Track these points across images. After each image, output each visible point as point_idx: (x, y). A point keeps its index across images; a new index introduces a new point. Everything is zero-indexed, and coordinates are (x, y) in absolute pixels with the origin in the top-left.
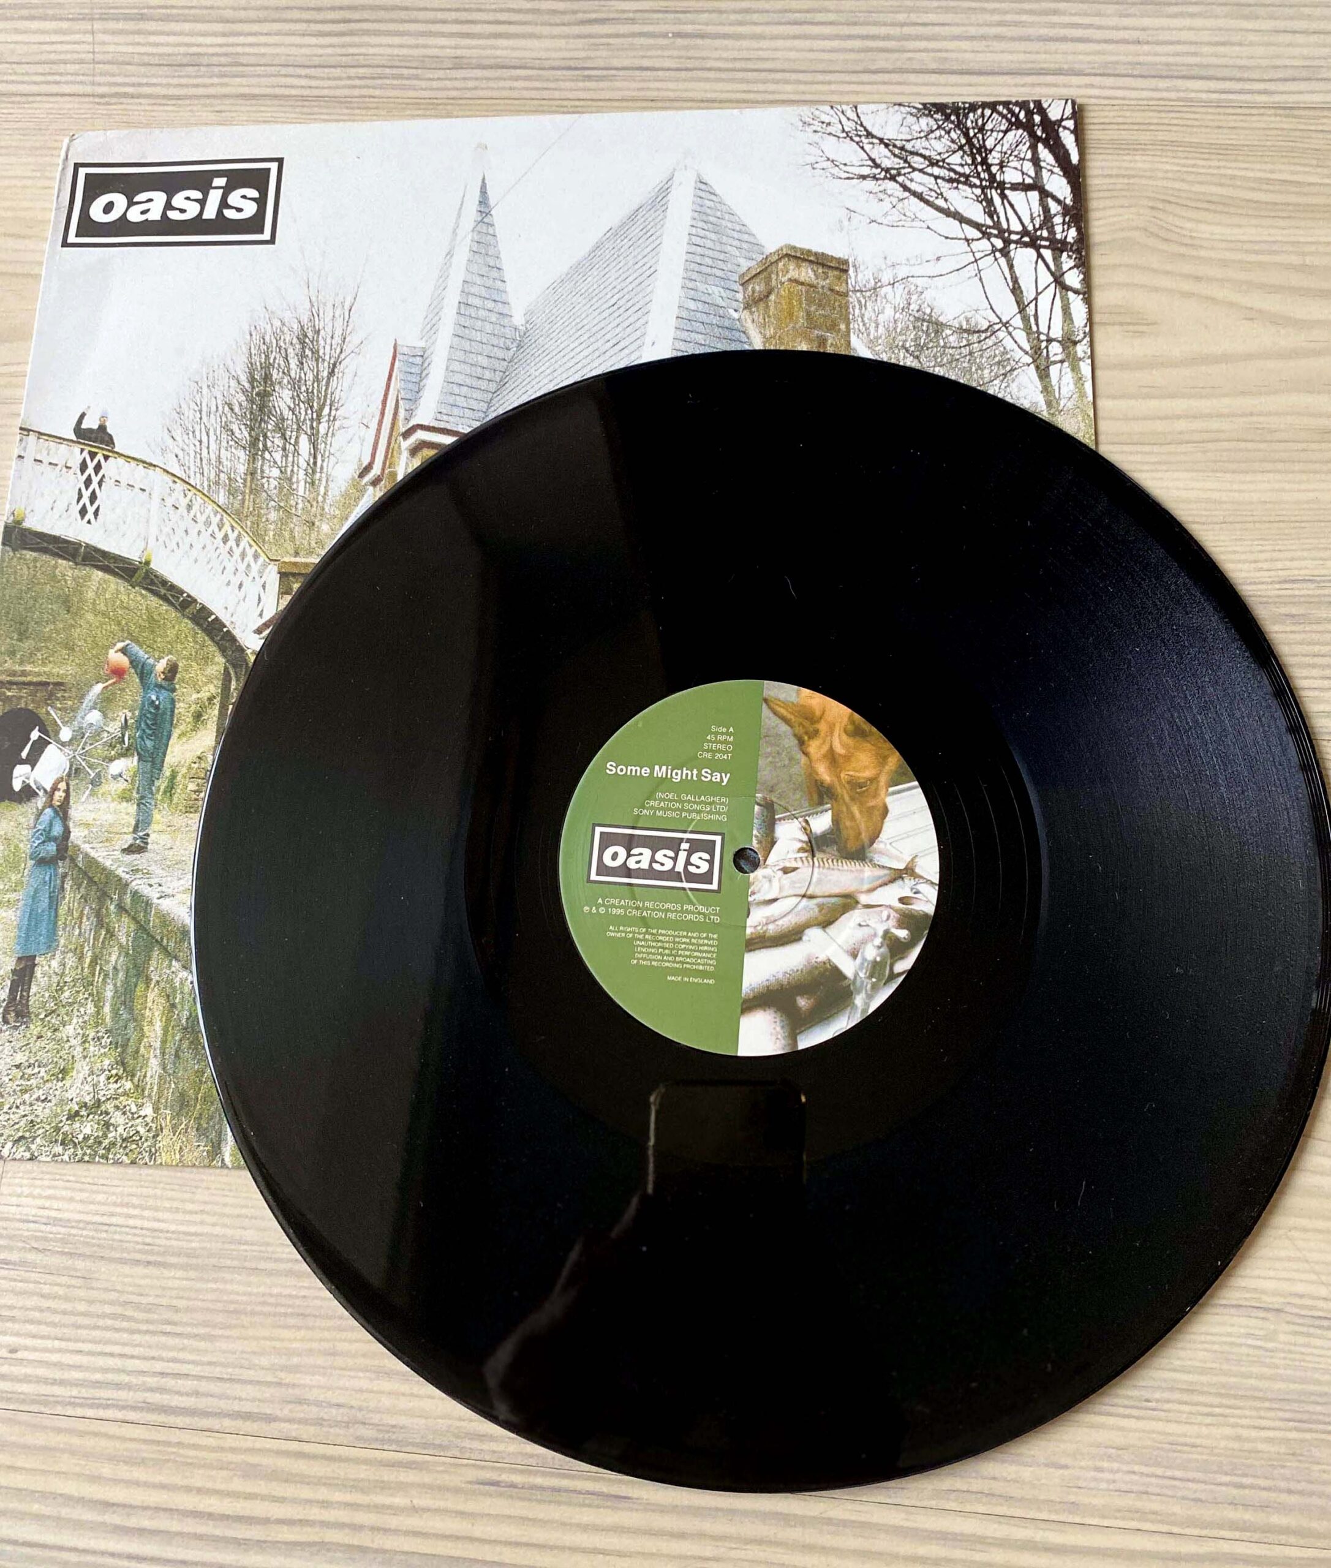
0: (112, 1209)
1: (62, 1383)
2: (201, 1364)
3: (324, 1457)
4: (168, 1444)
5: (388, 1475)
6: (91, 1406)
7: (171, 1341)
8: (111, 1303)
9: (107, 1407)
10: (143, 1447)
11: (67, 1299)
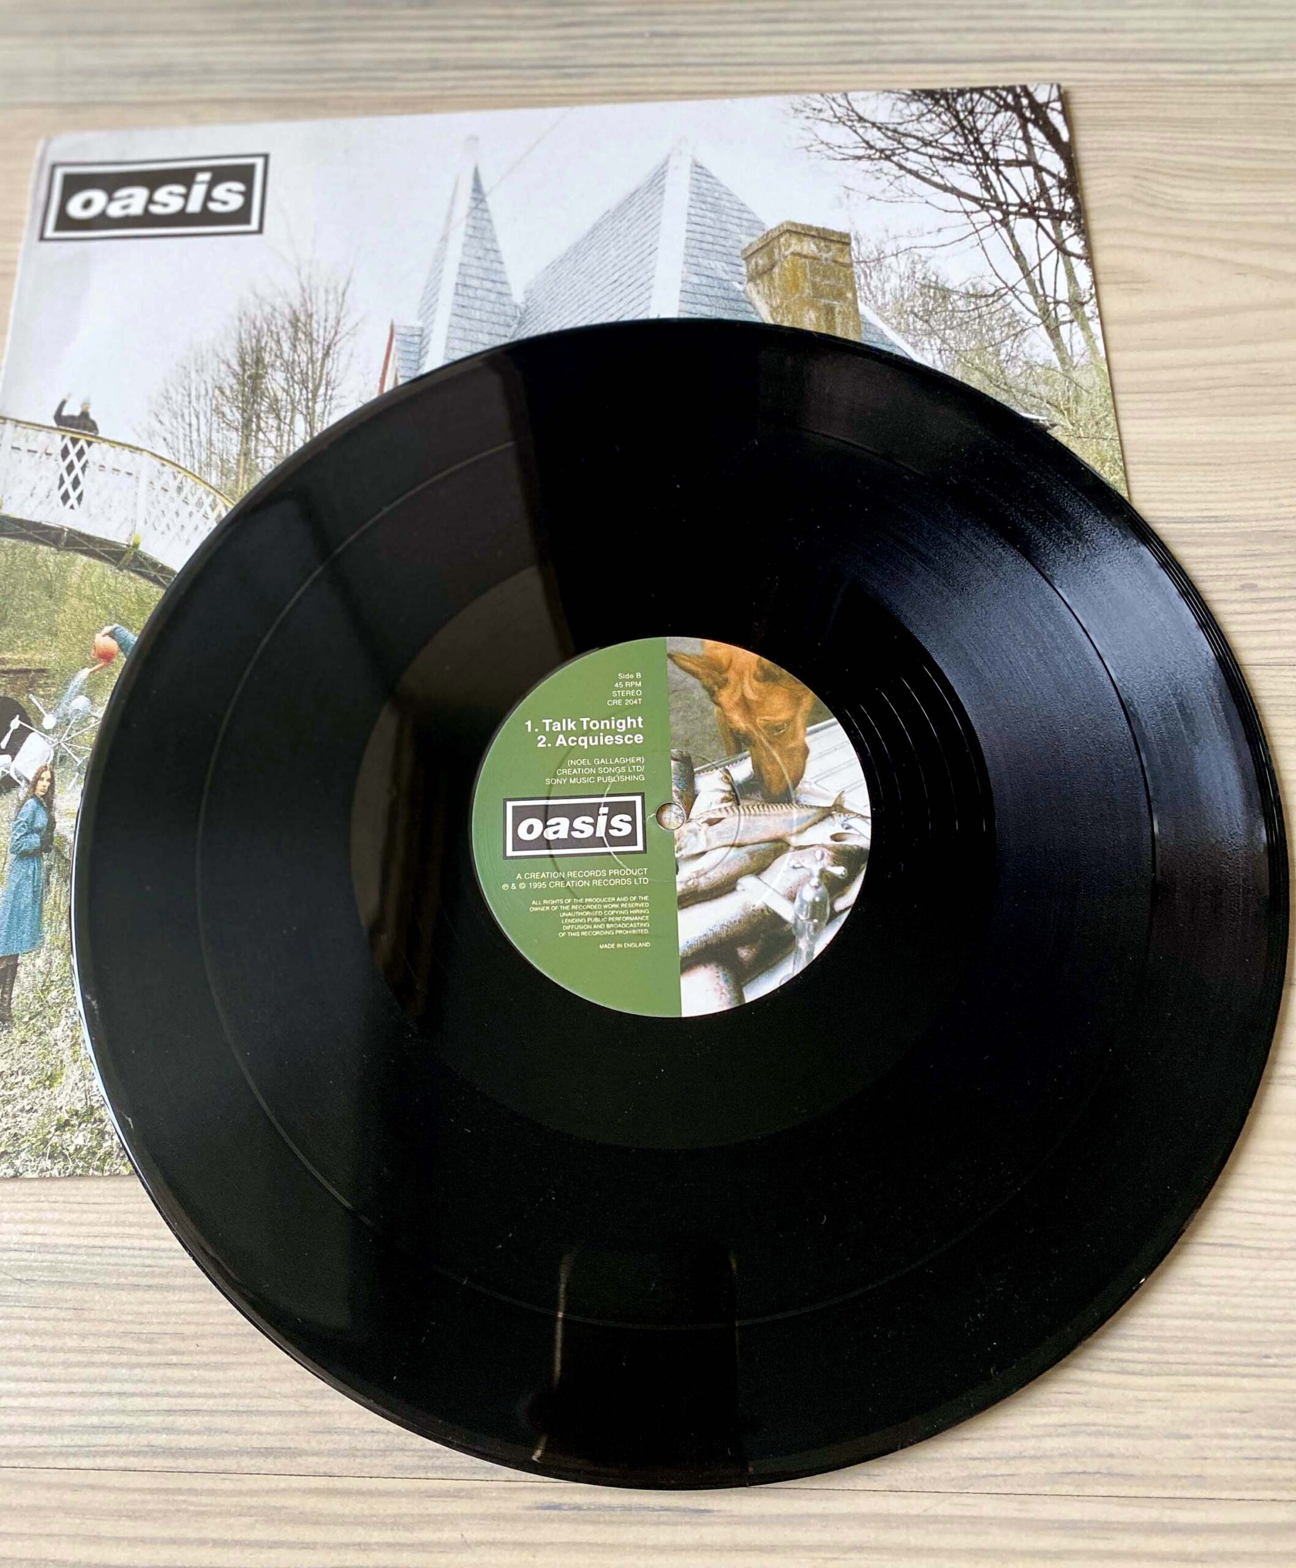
0: (106, 1229)
1: (51, 1431)
2: (212, 1396)
3: (360, 1493)
4: (179, 1491)
5: (435, 1507)
6: (87, 1455)
7: (177, 1373)
8: (108, 1335)
9: (105, 1454)
10: (148, 1497)
11: (57, 1334)
